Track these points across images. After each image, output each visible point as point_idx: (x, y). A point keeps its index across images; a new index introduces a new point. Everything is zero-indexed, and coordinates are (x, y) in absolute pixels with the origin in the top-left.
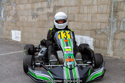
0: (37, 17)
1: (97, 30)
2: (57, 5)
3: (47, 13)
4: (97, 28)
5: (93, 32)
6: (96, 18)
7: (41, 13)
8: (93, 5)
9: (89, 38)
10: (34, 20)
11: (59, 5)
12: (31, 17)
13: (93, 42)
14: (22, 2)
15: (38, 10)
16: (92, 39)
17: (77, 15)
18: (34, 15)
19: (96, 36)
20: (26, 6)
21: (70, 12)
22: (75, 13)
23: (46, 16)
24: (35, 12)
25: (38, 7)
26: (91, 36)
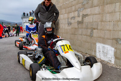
0: (71, 25)
1: (119, 40)
2: (84, 14)
3: (78, 21)
4: (119, 37)
5: (114, 41)
6: (118, 26)
7: (73, 21)
8: (115, 12)
9: (110, 47)
10: (69, 28)
11: (86, 14)
12: (67, 25)
13: (114, 52)
14: (62, 13)
15: (71, 19)
16: (113, 49)
17: (100, 23)
18: (69, 24)
19: (117, 46)
20: (64, 16)
21: (94, 20)
22: (98, 21)
23: (77, 24)
24: (70, 20)
25: (72, 16)
26: (112, 46)
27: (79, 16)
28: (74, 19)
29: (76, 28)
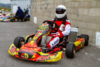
27: (45, 4)
28: (43, 6)
29: (44, 12)
